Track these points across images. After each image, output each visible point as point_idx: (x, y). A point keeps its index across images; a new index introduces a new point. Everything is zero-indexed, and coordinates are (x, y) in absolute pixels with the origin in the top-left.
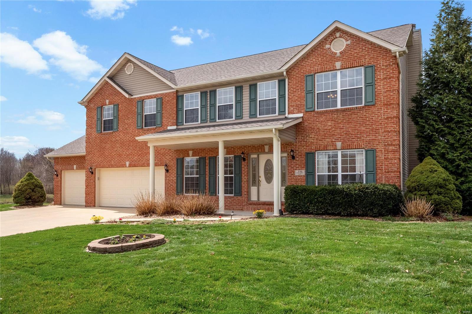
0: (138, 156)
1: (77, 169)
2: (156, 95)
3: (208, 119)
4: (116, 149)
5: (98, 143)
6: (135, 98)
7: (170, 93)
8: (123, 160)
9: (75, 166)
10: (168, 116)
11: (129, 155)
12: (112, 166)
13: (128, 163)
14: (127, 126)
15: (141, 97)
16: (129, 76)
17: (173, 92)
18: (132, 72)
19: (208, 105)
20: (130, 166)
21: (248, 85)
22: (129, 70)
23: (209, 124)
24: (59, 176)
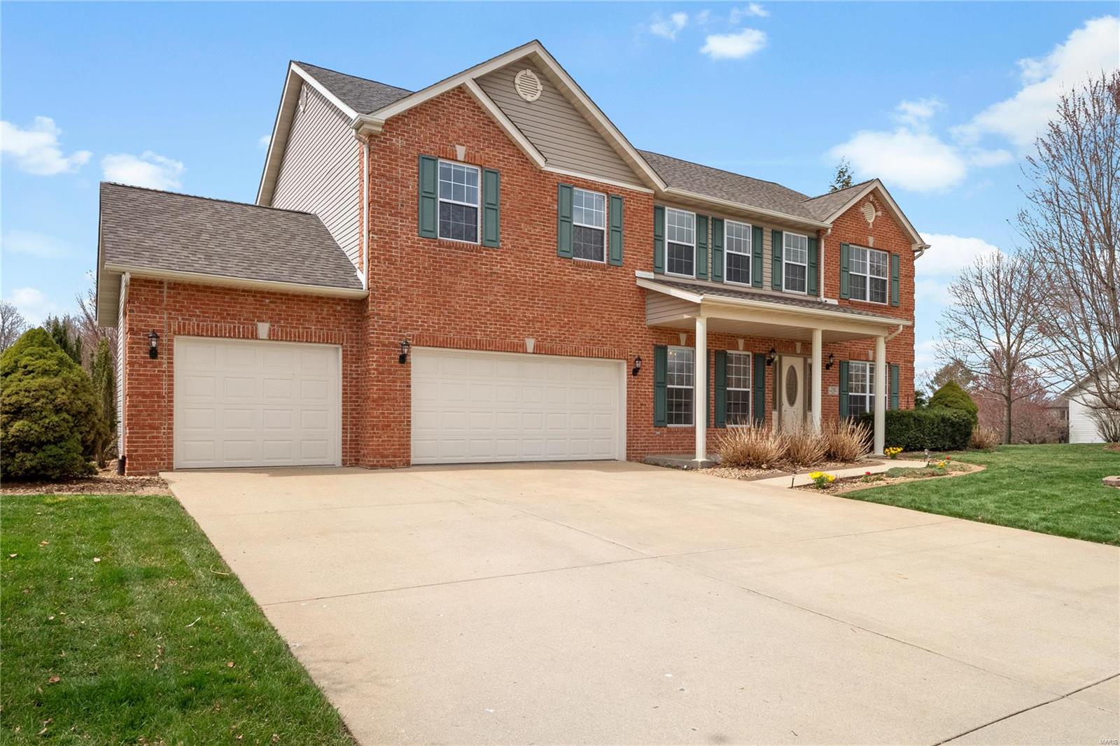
0: (561, 327)
1: (273, 336)
2: (608, 186)
3: (710, 275)
4: (491, 298)
5: (425, 268)
6: (552, 174)
7: (639, 193)
8: (514, 333)
9: (263, 329)
10: (636, 246)
11: (534, 320)
12: (479, 346)
13: (530, 343)
14: (527, 241)
15: (568, 177)
16: (524, 105)
17: (648, 194)
18: (536, 97)
19: (710, 246)
20: (538, 350)
21: (771, 231)
22: (528, 88)
23: (709, 284)
24: (164, 357)
